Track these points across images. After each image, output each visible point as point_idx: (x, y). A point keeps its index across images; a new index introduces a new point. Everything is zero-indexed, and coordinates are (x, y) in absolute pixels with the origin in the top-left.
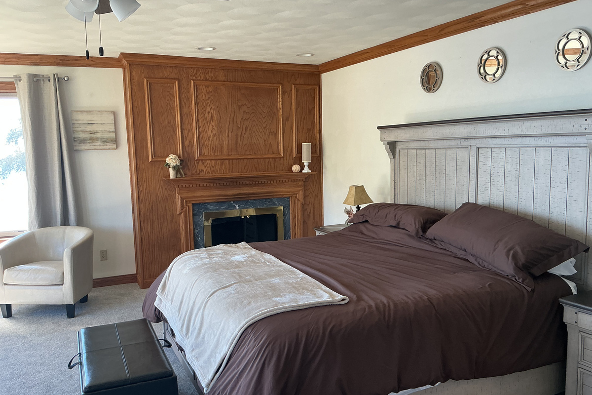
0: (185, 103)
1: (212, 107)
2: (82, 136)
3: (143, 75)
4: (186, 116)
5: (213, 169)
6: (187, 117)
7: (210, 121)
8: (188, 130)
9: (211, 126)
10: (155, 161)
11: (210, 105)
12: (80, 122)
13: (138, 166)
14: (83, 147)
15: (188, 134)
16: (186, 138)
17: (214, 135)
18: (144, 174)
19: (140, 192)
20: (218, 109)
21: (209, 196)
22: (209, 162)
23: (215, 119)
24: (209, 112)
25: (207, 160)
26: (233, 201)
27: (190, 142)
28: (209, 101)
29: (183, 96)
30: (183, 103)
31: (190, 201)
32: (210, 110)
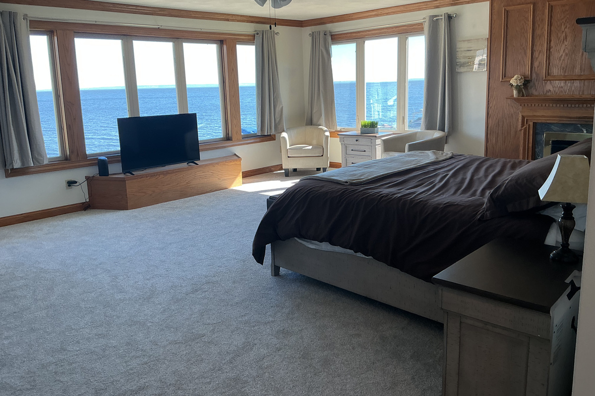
0: (539, 26)
1: (566, 26)
2: (462, 60)
3: (503, 5)
4: (538, 37)
5: (561, 89)
6: (540, 38)
7: (564, 40)
8: (539, 51)
9: (563, 46)
10: (504, 81)
11: (564, 24)
12: (462, 49)
13: (490, 86)
14: (462, 70)
15: (539, 55)
16: (537, 58)
17: (566, 55)
18: (494, 93)
19: (489, 108)
20: (573, 27)
21: (551, 117)
22: (557, 82)
23: (568, 38)
24: (563, 32)
25: (556, 80)
26: (581, 125)
27: (540, 62)
28: (564, 21)
29: (538, 18)
30: (537, 25)
31: (531, 120)
32: (565, 28)
